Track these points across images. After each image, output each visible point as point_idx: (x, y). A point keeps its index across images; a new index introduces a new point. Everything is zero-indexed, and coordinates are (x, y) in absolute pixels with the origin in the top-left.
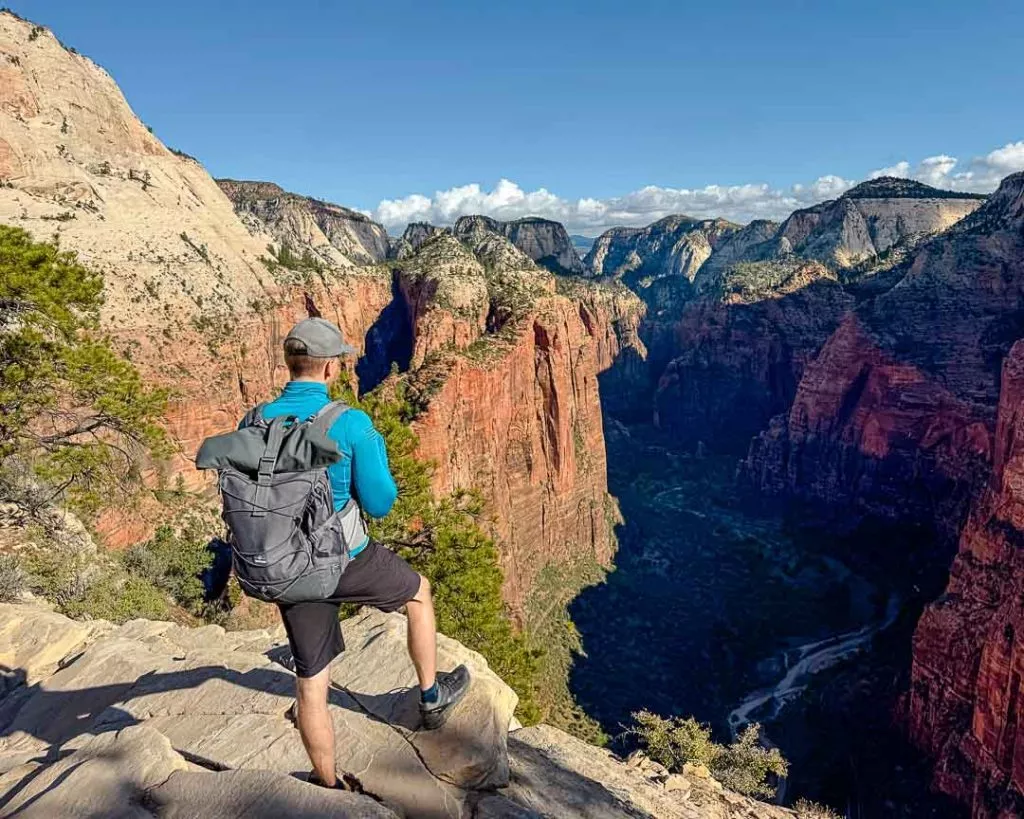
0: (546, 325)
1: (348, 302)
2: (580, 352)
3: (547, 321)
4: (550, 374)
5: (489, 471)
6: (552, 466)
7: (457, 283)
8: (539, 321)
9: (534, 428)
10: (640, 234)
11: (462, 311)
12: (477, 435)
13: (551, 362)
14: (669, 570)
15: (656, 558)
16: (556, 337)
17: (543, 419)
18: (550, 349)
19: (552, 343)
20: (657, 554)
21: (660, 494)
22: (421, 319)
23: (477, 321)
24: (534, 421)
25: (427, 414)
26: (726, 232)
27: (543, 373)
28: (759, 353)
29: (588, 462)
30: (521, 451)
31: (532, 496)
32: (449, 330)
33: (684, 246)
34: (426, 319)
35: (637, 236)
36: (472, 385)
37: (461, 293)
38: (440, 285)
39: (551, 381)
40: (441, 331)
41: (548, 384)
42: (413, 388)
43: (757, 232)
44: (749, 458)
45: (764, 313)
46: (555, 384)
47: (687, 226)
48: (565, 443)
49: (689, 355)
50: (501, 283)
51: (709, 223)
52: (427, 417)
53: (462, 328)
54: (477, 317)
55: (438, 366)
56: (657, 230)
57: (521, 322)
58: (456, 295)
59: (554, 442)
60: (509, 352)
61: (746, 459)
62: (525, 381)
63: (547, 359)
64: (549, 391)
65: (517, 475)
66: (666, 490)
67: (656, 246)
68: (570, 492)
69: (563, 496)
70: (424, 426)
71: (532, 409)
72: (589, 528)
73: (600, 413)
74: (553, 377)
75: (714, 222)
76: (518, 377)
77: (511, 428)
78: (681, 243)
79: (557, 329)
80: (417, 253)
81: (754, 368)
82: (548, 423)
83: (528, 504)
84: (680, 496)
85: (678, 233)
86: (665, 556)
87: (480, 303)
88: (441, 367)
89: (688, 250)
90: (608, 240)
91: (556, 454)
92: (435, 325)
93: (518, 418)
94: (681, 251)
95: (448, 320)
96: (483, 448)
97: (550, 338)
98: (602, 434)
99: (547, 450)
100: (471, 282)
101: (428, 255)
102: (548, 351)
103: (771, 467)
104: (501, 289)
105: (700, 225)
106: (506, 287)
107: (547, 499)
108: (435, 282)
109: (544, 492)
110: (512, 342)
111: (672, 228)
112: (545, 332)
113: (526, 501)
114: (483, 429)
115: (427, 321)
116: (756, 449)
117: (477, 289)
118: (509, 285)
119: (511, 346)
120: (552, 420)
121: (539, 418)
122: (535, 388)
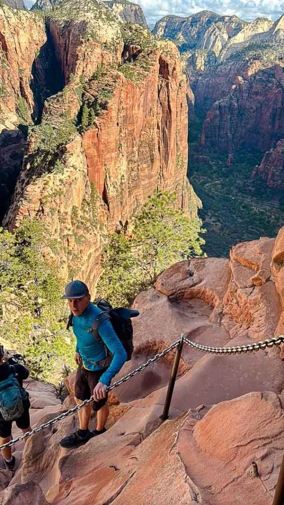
0: (168, 60)
1: (21, 32)
2: (180, 85)
3: (169, 57)
4: (168, 96)
5: (136, 160)
6: (164, 162)
7: (101, 24)
8: (163, 55)
9: (155, 134)
10: (185, 21)
11: (105, 45)
12: (130, 134)
13: (170, 88)
14: (222, 229)
15: (213, 222)
16: (174, 69)
17: (161, 128)
18: (170, 78)
19: (171, 73)
20: (213, 219)
21: (207, 184)
22: (79, 48)
23: (116, 54)
24: (156, 130)
25: (106, 111)
26: (237, 26)
27: (163, 95)
28: (268, 100)
29: (182, 160)
30: (147, 149)
31: (152, 180)
32: (98, 58)
33: (212, 32)
34: (82, 48)
35: (183, 22)
36: (129, 95)
37: (105, 33)
38: (88, 26)
39: (169, 102)
40: (93, 59)
41: (166, 103)
42: (87, 94)
43: (259, 26)
44: (261, 165)
45: (274, 76)
46: (171, 104)
47: (213, 19)
48: (172, 145)
49: (227, 99)
50: (130, 28)
51: (228, 18)
52: (107, 114)
53: (107, 58)
54: (116, 51)
55: (106, 78)
56: (195, 19)
57: (151, 56)
58: (101, 33)
59: (166, 145)
60: (145, 76)
61: (259, 165)
62: (153, 100)
63: (167, 86)
64: (166, 108)
65: (145, 166)
66: (210, 182)
67: (194, 31)
68: (172, 179)
69: (168, 181)
70: (104, 121)
71: (155, 121)
72: (181, 202)
73: (187, 129)
74: (170, 99)
75: (231, 18)
76: (149, 96)
77: (143, 133)
78: (211, 29)
79: (175, 64)
80: (61, 6)
81: (264, 110)
82: (164, 132)
83: (150, 185)
84: (219, 186)
85: (209, 22)
86: (218, 221)
87: (118, 41)
88: (108, 79)
89: (214, 35)
90: (164, 24)
91: (167, 153)
92: (89, 53)
93: (147, 126)
94: (211, 35)
95: (98, 51)
96: (133, 144)
97: (170, 69)
98: (187, 143)
99: (161, 150)
100: (110, 25)
101: (70, 8)
102: (168, 79)
103: (274, 171)
104: (130, 34)
105: (222, 19)
106: (134, 32)
107: (159, 183)
108: (84, 24)
109: (158, 178)
110: (146, 69)
111: (205, 19)
112: (167, 64)
113: (149, 183)
114: (133, 130)
115: (83, 49)
116: (267, 160)
117: (116, 31)
118: (136, 30)
119: (147, 73)
120: (166, 130)
121: (158, 128)
122: (158, 106)
